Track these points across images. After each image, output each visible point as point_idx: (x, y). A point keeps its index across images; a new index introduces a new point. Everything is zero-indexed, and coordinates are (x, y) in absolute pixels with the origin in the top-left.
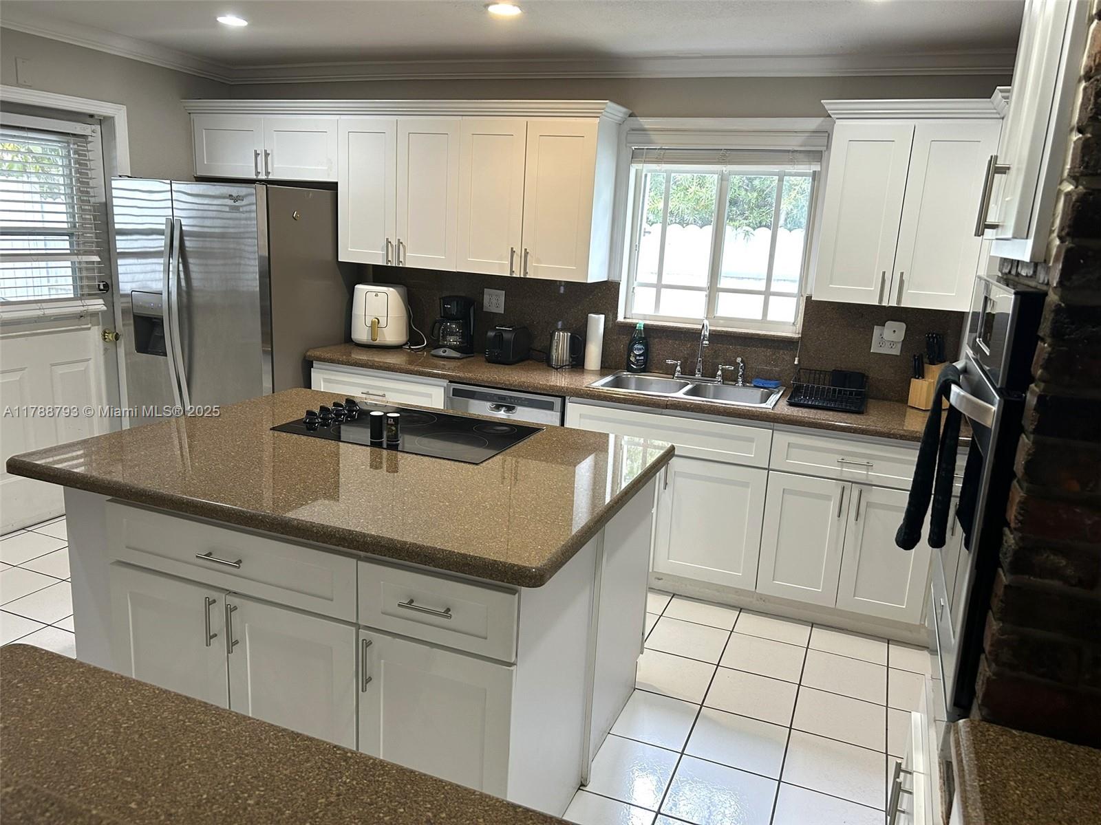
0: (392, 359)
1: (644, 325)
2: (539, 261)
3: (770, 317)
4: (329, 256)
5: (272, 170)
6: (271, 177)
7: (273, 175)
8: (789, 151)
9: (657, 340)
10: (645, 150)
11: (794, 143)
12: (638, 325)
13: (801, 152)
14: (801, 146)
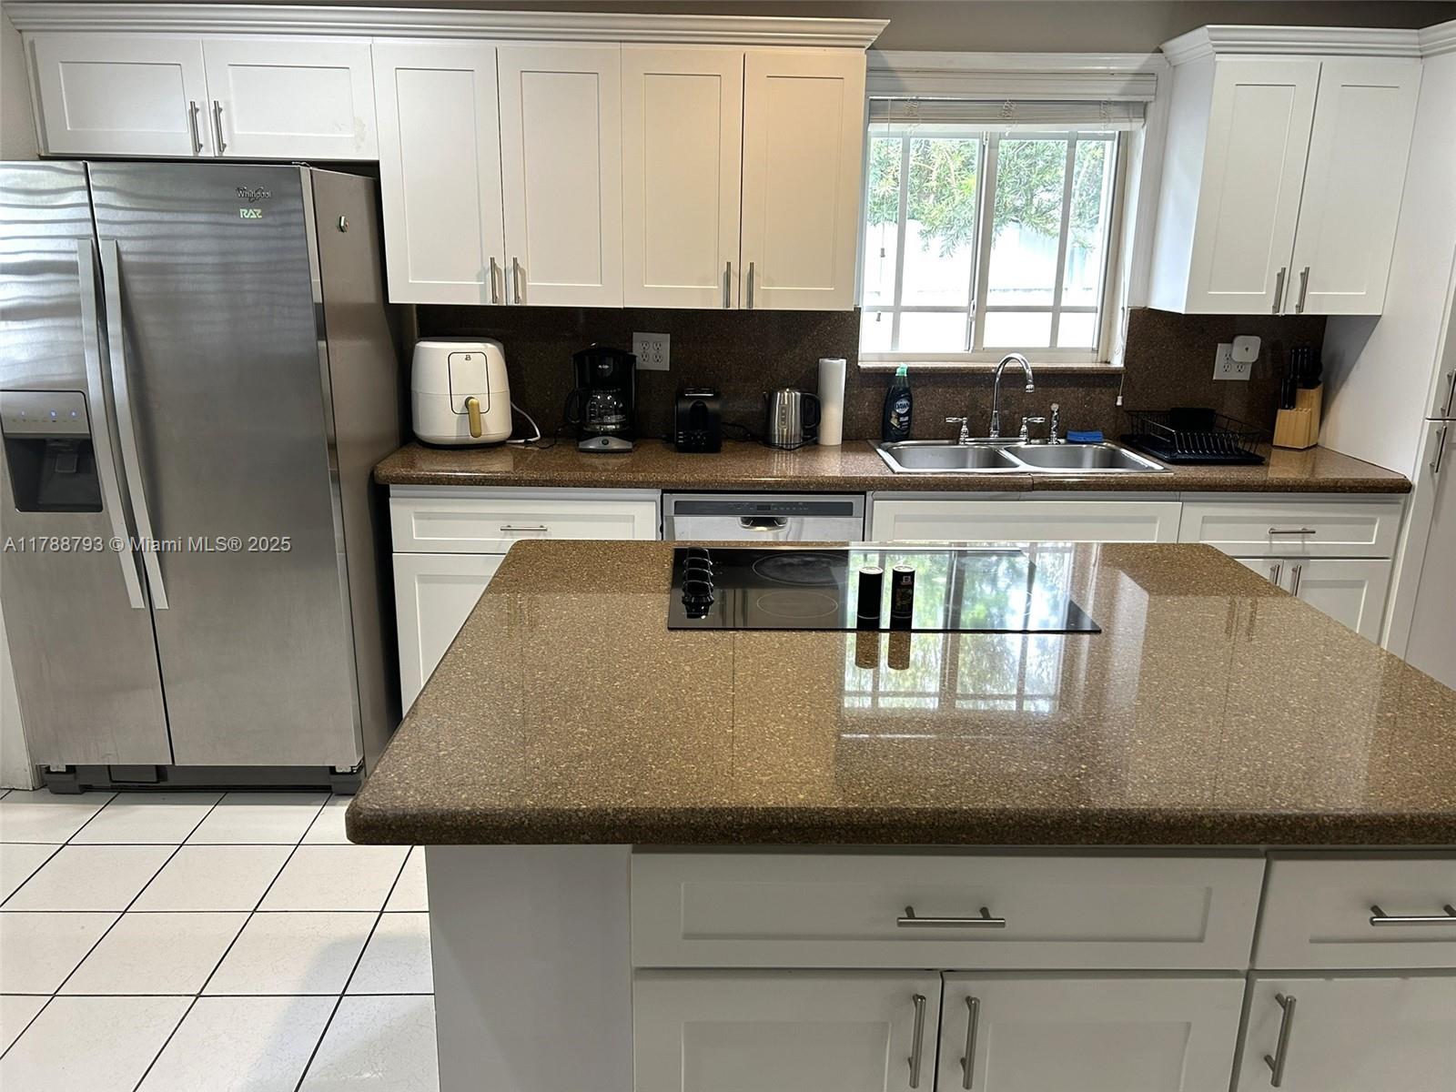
0: (499, 465)
1: (909, 369)
2: (771, 282)
3: (1061, 343)
4: (369, 296)
5: (231, 140)
6: (227, 154)
7: (231, 150)
8: (1099, 103)
9: (920, 390)
10: (890, 102)
11: (1110, 91)
12: (898, 370)
13: (1116, 103)
14: (1121, 95)
